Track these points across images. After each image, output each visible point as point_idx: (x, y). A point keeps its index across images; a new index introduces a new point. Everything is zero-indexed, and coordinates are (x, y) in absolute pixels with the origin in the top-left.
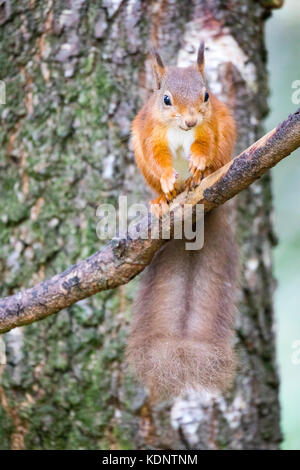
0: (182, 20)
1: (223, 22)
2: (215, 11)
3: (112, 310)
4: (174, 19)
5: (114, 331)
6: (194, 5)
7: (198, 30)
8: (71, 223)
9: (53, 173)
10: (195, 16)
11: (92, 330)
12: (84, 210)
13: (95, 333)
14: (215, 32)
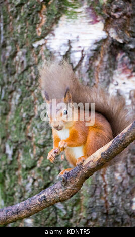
0: (111, 69)
1: (133, 70)
2: (128, 64)
3: (76, 211)
4: (106, 68)
5: (77, 222)
6: (117, 62)
7: (120, 74)
8: (56, 169)
9: (47, 144)
10: (118, 67)
11: (66, 221)
12: (62, 162)
13: (68, 223)
14: (128, 75)
